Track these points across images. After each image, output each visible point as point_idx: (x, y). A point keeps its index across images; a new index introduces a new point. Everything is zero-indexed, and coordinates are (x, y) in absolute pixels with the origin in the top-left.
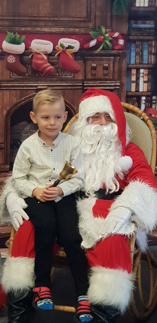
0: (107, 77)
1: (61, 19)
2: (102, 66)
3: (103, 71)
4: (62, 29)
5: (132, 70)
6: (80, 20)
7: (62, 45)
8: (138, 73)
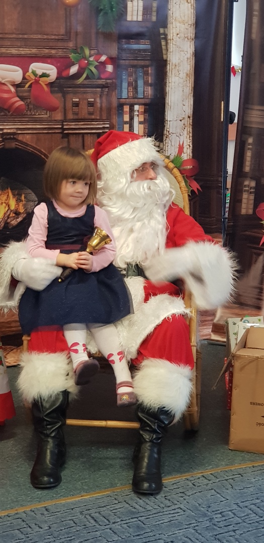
0: (93, 117)
1: (32, 36)
2: (86, 102)
3: (88, 109)
4: (34, 51)
5: (125, 107)
6: (57, 37)
7: (34, 73)
8: (132, 110)
